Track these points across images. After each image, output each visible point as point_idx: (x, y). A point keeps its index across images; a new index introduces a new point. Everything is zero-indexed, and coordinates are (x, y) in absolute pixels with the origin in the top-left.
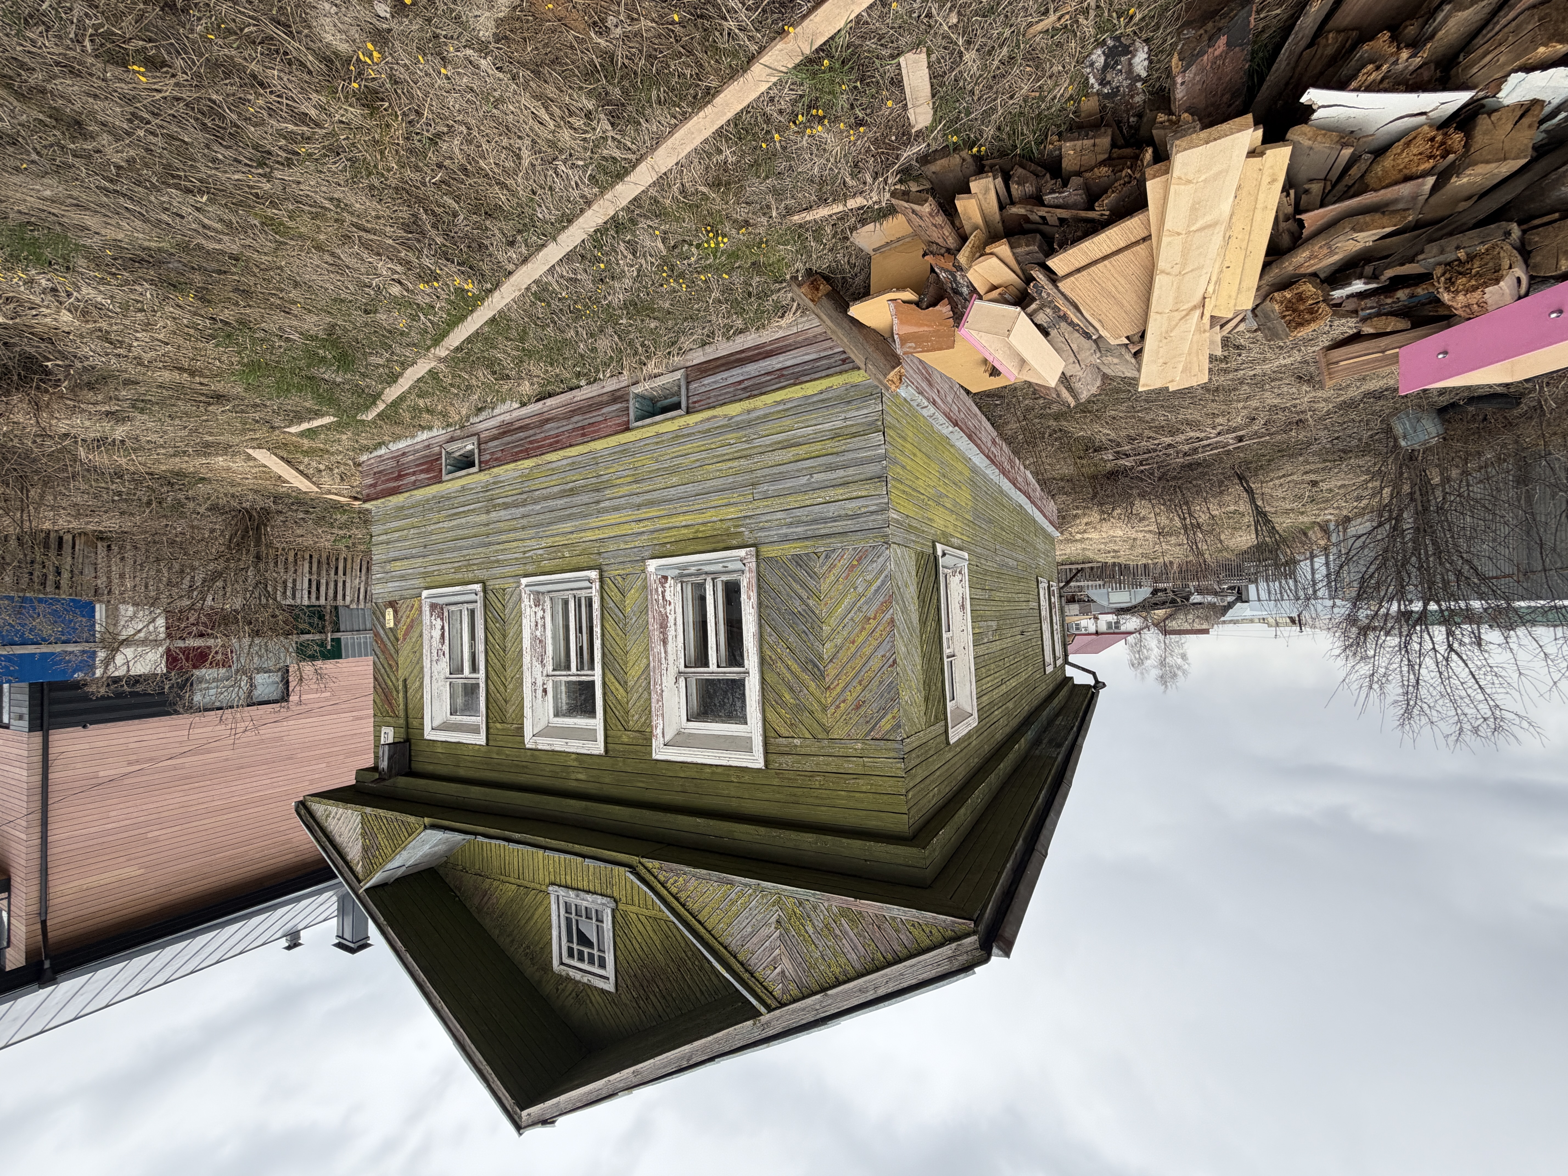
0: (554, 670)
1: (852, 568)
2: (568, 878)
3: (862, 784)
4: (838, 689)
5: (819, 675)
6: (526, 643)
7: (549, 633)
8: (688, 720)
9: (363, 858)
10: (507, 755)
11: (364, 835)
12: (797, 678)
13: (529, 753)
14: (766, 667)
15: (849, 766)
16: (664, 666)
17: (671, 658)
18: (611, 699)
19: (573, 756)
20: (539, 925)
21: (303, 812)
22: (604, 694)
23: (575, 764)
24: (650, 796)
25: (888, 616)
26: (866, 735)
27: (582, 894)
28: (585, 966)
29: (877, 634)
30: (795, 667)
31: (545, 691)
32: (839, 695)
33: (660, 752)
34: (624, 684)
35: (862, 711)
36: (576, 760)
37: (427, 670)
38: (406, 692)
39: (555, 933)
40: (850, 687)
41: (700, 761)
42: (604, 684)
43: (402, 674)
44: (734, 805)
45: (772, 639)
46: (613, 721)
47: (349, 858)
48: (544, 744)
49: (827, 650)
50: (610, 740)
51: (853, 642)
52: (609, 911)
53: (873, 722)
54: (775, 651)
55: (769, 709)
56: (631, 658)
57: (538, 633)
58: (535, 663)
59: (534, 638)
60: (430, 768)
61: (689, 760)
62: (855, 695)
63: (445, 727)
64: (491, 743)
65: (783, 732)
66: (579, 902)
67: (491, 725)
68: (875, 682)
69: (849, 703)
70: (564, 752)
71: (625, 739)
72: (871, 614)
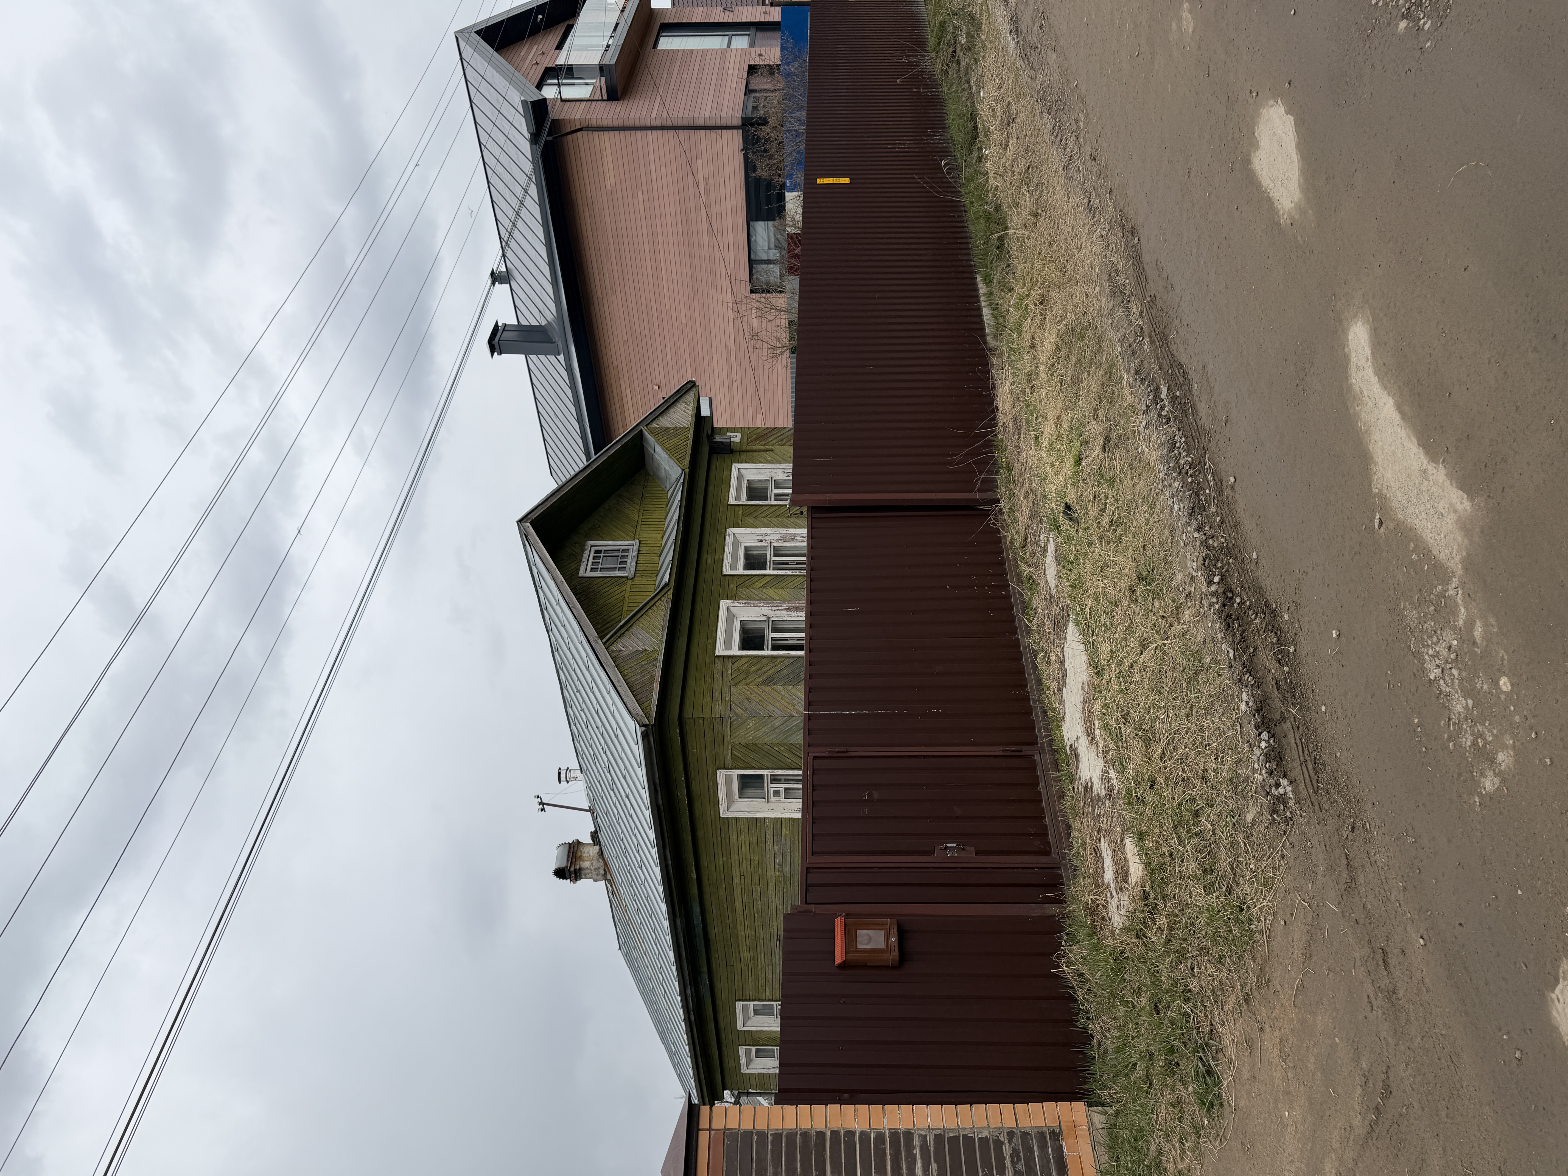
0: (774, 547)
2: (644, 552)
3: (707, 699)
4: (757, 691)
5: (765, 683)
6: (792, 531)
7: (798, 544)
8: (741, 621)
9: (661, 428)
10: (721, 517)
11: (675, 428)
12: (765, 673)
13: (723, 531)
14: (771, 659)
15: (717, 694)
16: (773, 608)
17: (778, 613)
18: (756, 579)
19: (721, 558)
20: (614, 533)
21: (689, 386)
22: (758, 575)
23: (717, 557)
24: (699, 599)
25: (795, 714)
26: (733, 702)
27: (635, 559)
29: (786, 709)
30: (770, 672)
31: (761, 541)
32: (754, 691)
33: (724, 605)
34: (764, 586)
35: (746, 701)
36: (719, 558)
37: (778, 466)
38: (764, 451)
39: (610, 543)
40: (758, 696)
41: (719, 624)
42: (765, 575)
43: (777, 448)
44: (695, 640)
45: (786, 662)
46: (742, 580)
47: (660, 418)
48: (729, 540)
49: (778, 687)
50: (731, 577)
51: (782, 699)
52: (626, 575)
53: (740, 705)
54: (780, 663)
55: (747, 659)
56: (780, 591)
57: (798, 538)
58: (779, 536)
59: (795, 535)
60: (713, 467)
61: (720, 619)
62: (754, 698)
63: (740, 476)
64: (729, 507)
65: (736, 666)
66: (630, 557)
67: (741, 507)
68: (760, 707)
69: (750, 695)
70: (724, 552)
71: (732, 586)
72: (796, 707)
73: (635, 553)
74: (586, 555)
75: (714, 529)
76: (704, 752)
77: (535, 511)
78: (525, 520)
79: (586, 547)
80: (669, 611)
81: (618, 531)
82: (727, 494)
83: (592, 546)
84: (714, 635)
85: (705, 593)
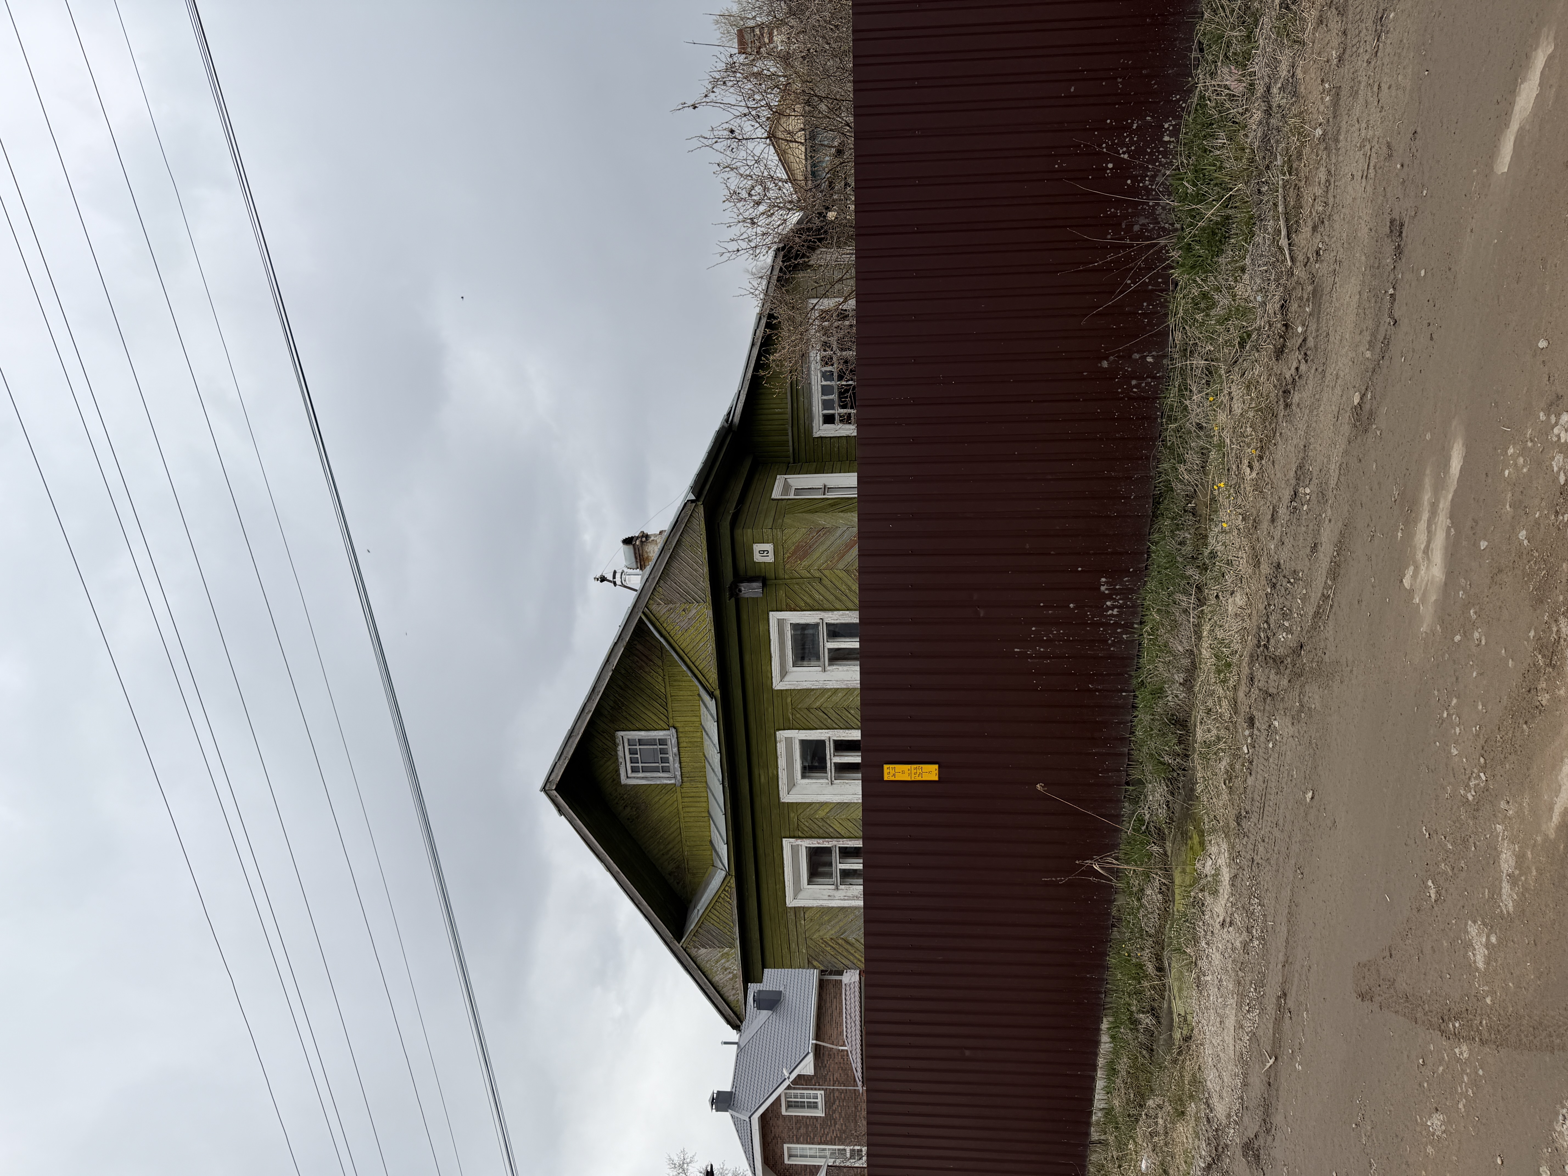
2: (685, 745)
3: (785, 949)
4: (831, 944)
5: (838, 935)
12: (837, 924)
13: (773, 735)
14: (841, 910)
15: (793, 946)
18: (818, 806)
20: (644, 716)
23: (771, 776)
26: (810, 955)
28: (628, 756)
30: (842, 923)
33: (787, 844)
34: (827, 815)
35: (822, 954)
36: (773, 774)
40: (833, 949)
41: (785, 869)
44: (764, 886)
46: (803, 807)
48: (781, 747)
50: (790, 809)
55: (819, 909)
61: (785, 862)
64: (775, 695)
65: (808, 915)
67: (789, 695)
69: (825, 948)
70: (777, 768)
73: (675, 750)
74: (620, 753)
75: (761, 728)
79: (618, 743)
81: (647, 712)
82: (769, 668)
83: (624, 741)
84: (781, 878)
85: (765, 826)
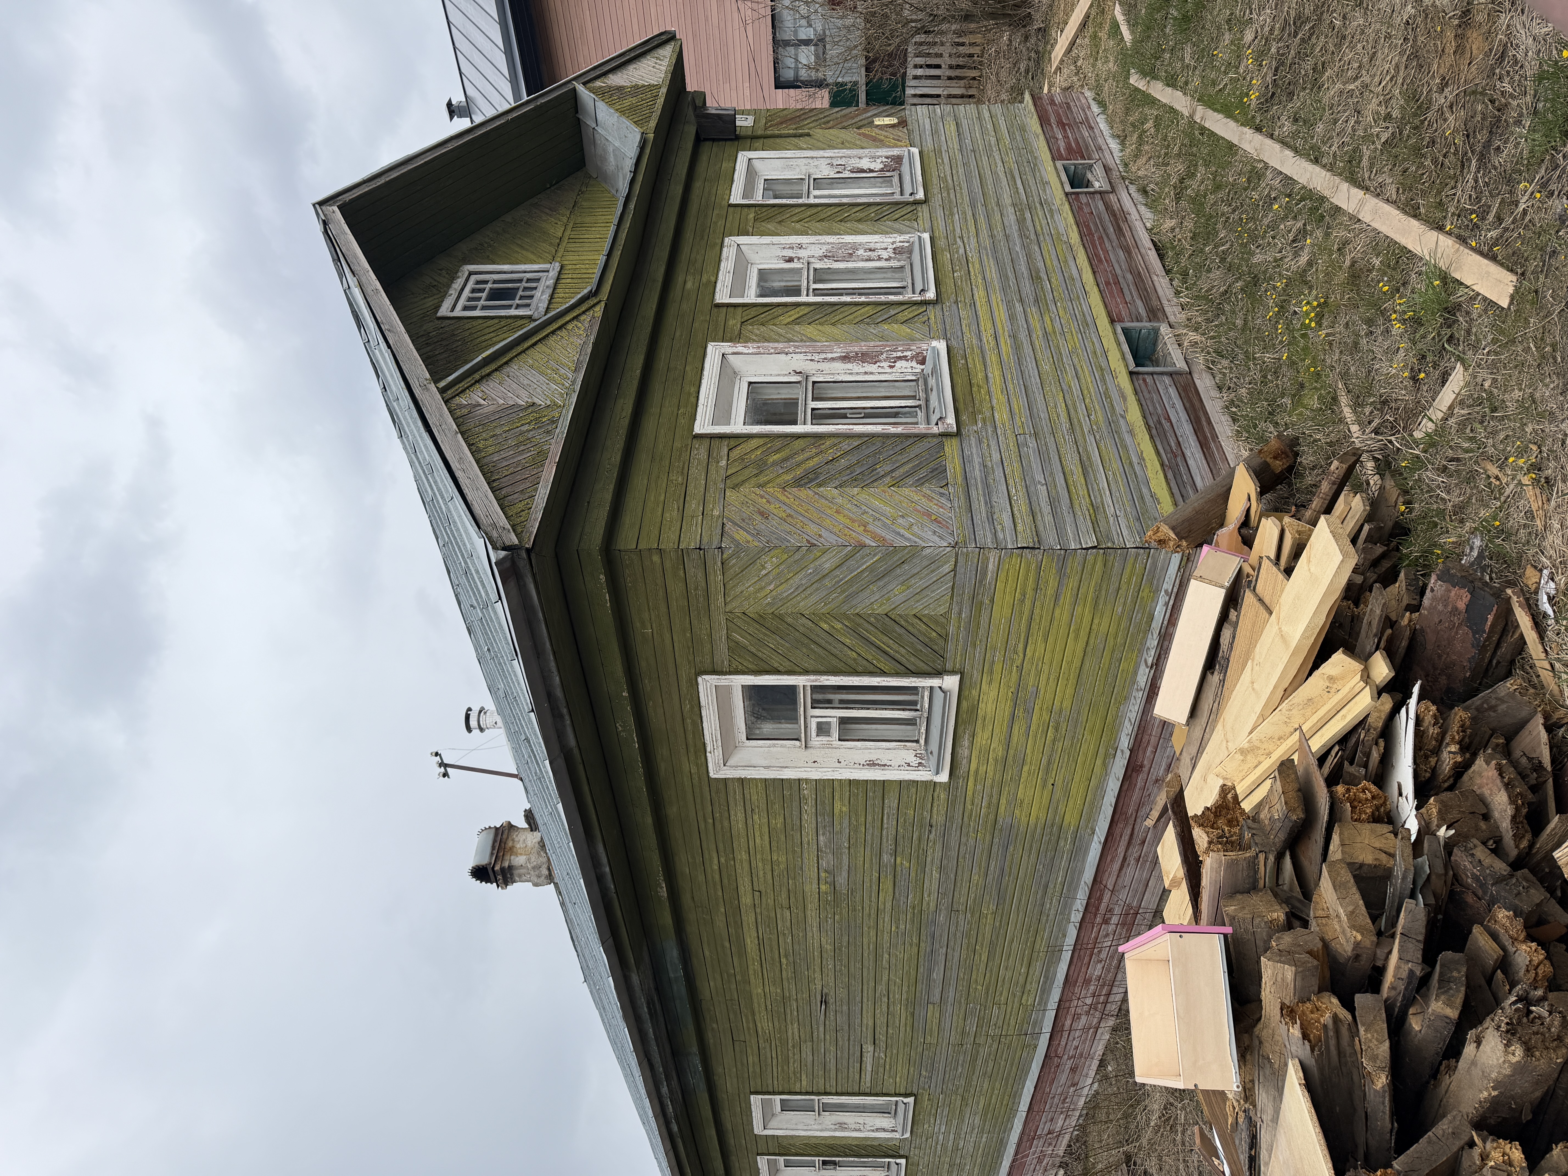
0: (815, 269)
1: (928, 514)
2: (568, 281)
3: (672, 514)
4: (783, 498)
5: (799, 483)
6: (849, 239)
7: (861, 264)
8: (750, 383)
9: (610, 87)
10: (716, 223)
11: (636, 87)
12: (799, 465)
13: (719, 241)
14: (812, 440)
15: (693, 505)
16: (816, 357)
17: (825, 366)
18: (780, 310)
19: (713, 279)
20: (516, 255)
21: (664, 37)
22: (785, 305)
23: (704, 279)
24: (665, 342)
25: (868, 542)
26: (729, 520)
27: (550, 291)
28: (466, 293)
29: (847, 531)
30: (811, 464)
31: (790, 260)
32: (777, 499)
33: (714, 351)
34: (796, 322)
35: (758, 517)
36: (709, 281)
37: (821, 153)
38: (795, 136)
39: (506, 267)
40: (785, 508)
41: (704, 383)
42: (798, 305)
43: (818, 133)
44: (652, 408)
45: (846, 446)
46: (753, 312)
47: (610, 76)
48: (729, 254)
49: (829, 491)
50: (731, 309)
51: (837, 512)
52: (529, 313)
53: (743, 526)
54: (831, 448)
55: (761, 441)
56: (828, 329)
57: (861, 252)
58: (825, 247)
59: (855, 247)
60: (704, 158)
61: (706, 373)
62: (775, 511)
63: (751, 172)
64: (731, 209)
65: (735, 453)
66: (540, 289)
67: (753, 209)
68: (788, 528)
69: (767, 506)
70: (718, 270)
71: (731, 322)
72: (870, 527)
73: (551, 282)
74: (457, 285)
75: (702, 238)
76: (667, 636)
77: (354, 191)
78: (331, 202)
79: (460, 274)
80: (592, 338)
81: (524, 252)
82: (728, 192)
83: (471, 274)
84: (693, 400)
85: (678, 334)
